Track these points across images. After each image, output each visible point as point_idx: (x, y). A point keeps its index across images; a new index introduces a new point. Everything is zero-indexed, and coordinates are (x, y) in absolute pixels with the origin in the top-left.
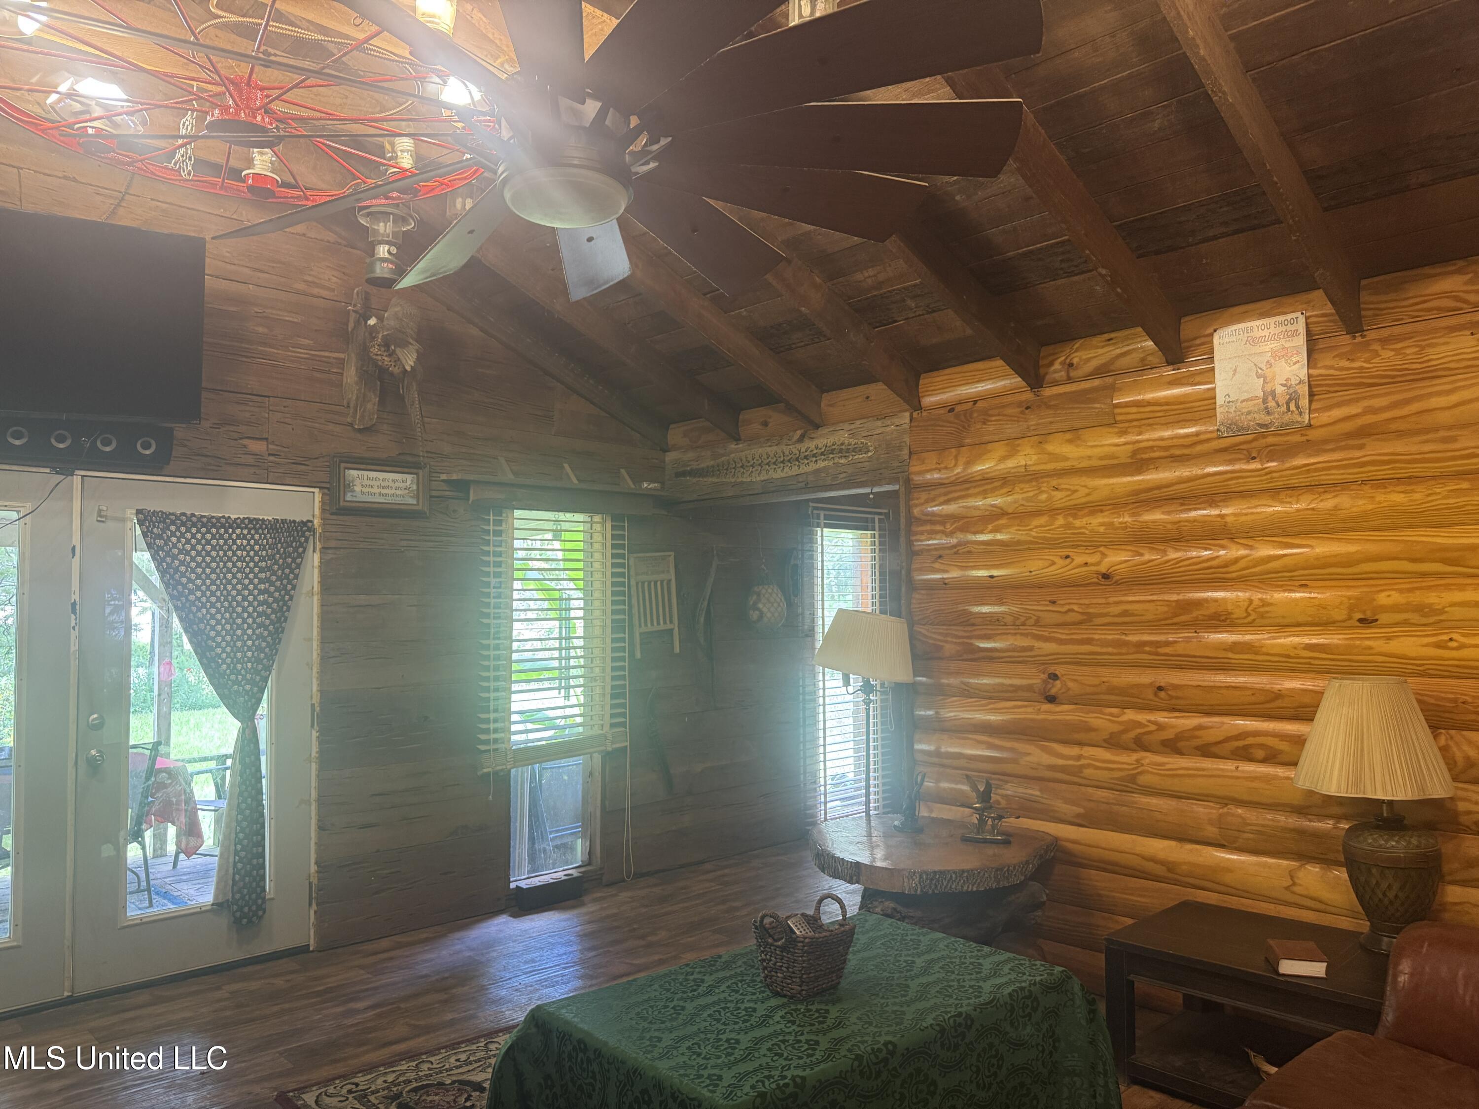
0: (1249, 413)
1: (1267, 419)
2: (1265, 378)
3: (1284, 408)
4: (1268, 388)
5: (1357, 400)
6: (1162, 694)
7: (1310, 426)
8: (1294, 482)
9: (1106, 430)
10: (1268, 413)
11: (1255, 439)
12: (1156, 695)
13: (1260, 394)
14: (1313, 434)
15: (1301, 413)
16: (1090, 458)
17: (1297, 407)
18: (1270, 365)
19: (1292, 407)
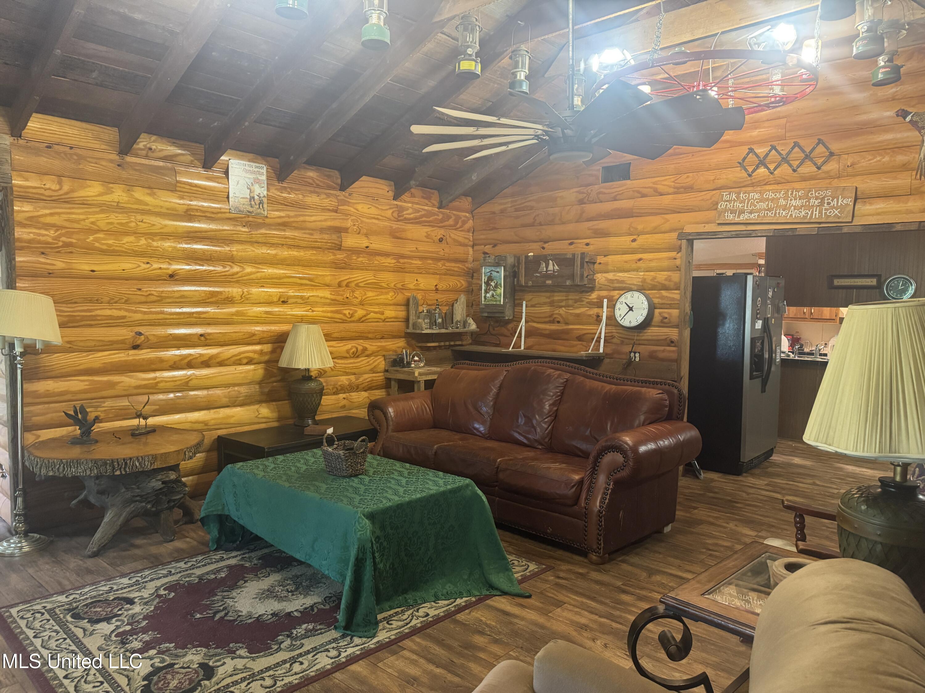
0: (244, 204)
1: (251, 209)
2: (250, 190)
3: (258, 206)
4: (252, 195)
5: (283, 210)
6: (202, 338)
7: (267, 217)
8: (260, 240)
9: (170, 193)
10: (252, 207)
11: (245, 217)
12: (199, 339)
13: (249, 197)
14: (267, 221)
15: (264, 210)
16: (161, 207)
17: (263, 207)
18: (253, 185)
19: (261, 207)
